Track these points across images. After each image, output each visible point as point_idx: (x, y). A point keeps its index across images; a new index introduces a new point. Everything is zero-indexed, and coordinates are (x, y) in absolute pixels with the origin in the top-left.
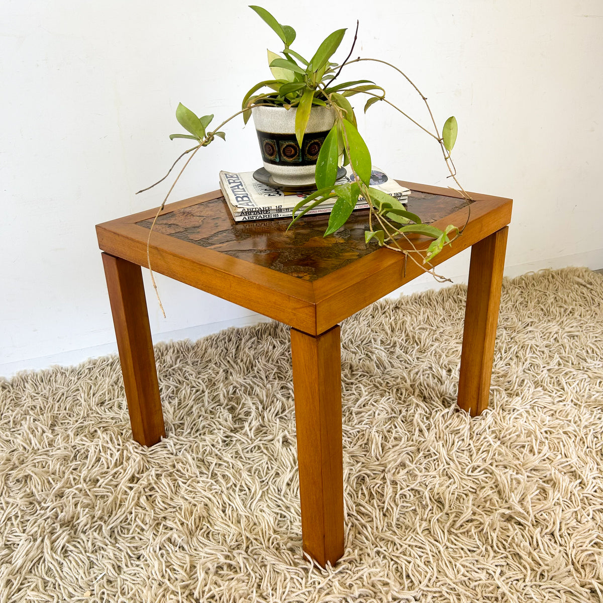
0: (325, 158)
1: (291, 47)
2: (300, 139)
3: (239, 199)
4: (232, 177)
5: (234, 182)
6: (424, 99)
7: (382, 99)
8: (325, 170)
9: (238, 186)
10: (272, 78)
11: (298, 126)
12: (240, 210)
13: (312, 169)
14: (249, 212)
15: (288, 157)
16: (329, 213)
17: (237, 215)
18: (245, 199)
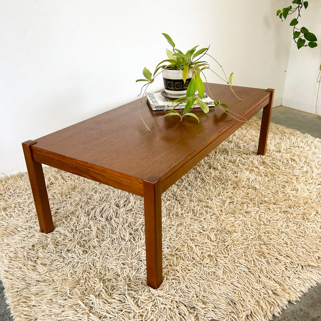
0: (190, 88)
1: (174, 48)
2: (185, 81)
3: (154, 102)
4: (150, 94)
5: (151, 97)
6: (221, 66)
7: (208, 68)
8: (190, 92)
9: (153, 98)
10: (168, 59)
11: (184, 76)
12: (154, 106)
13: (185, 92)
14: (158, 107)
15: (177, 88)
16: (184, 109)
17: (153, 108)
18: (155, 102)
